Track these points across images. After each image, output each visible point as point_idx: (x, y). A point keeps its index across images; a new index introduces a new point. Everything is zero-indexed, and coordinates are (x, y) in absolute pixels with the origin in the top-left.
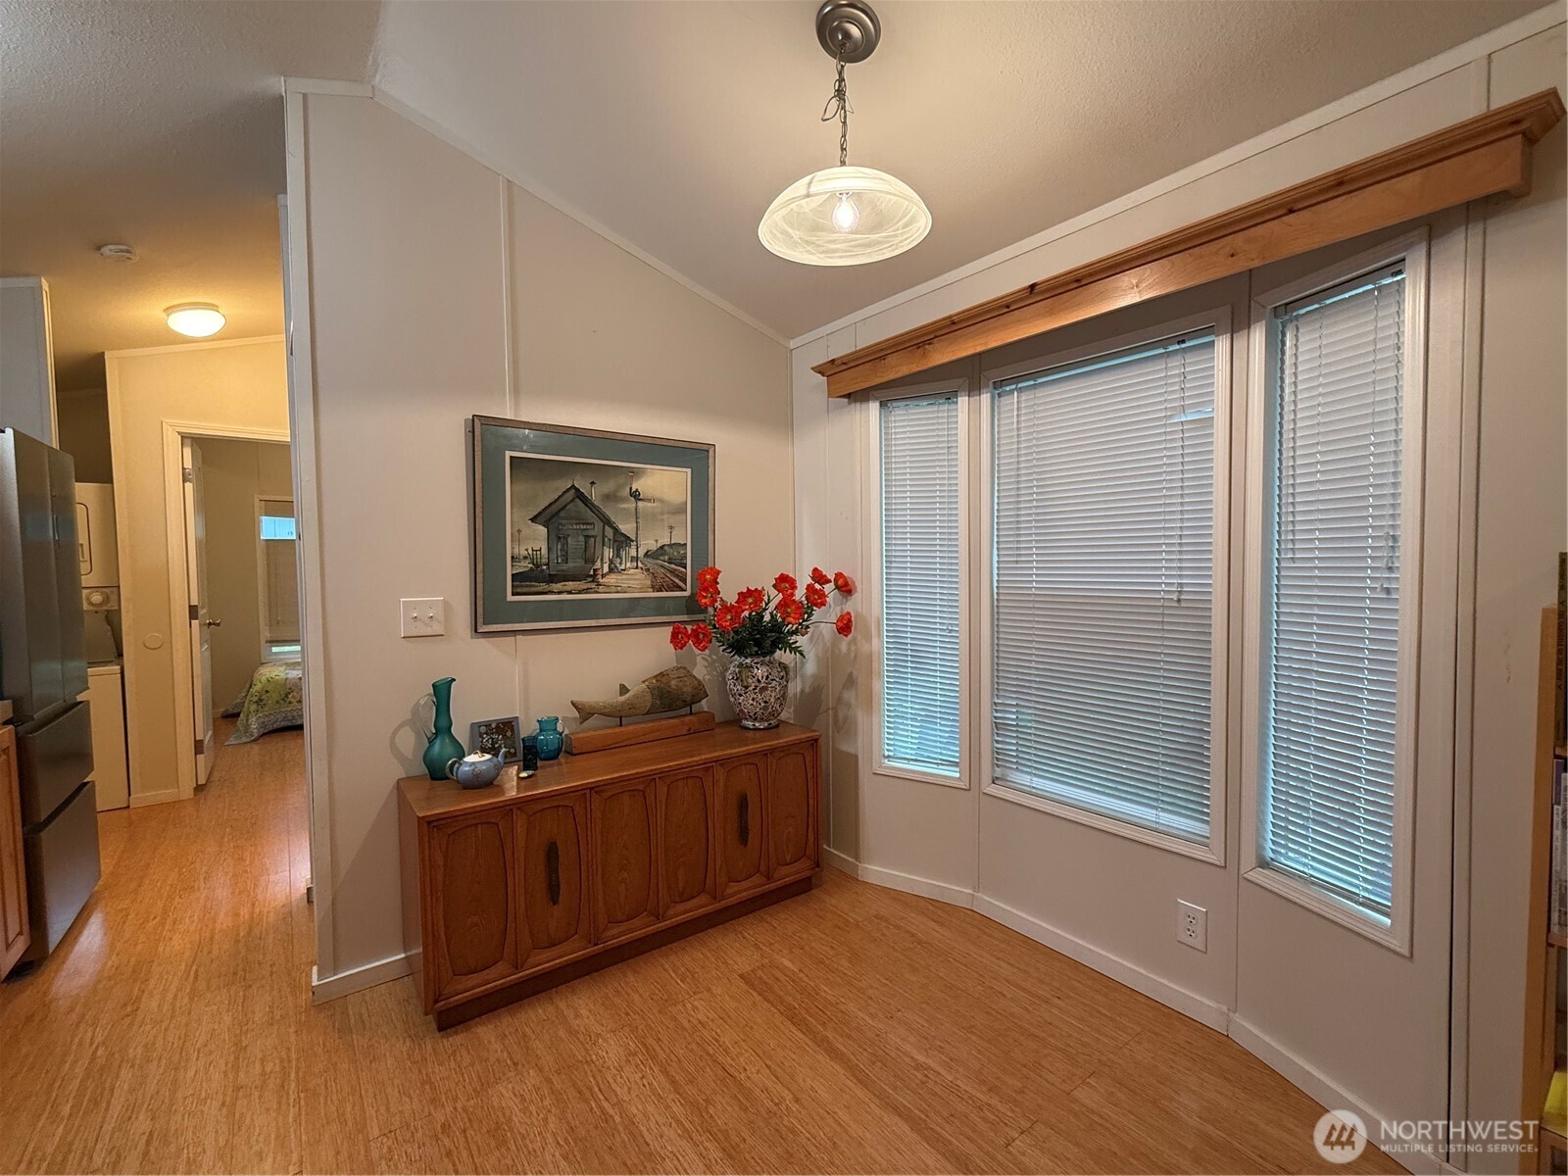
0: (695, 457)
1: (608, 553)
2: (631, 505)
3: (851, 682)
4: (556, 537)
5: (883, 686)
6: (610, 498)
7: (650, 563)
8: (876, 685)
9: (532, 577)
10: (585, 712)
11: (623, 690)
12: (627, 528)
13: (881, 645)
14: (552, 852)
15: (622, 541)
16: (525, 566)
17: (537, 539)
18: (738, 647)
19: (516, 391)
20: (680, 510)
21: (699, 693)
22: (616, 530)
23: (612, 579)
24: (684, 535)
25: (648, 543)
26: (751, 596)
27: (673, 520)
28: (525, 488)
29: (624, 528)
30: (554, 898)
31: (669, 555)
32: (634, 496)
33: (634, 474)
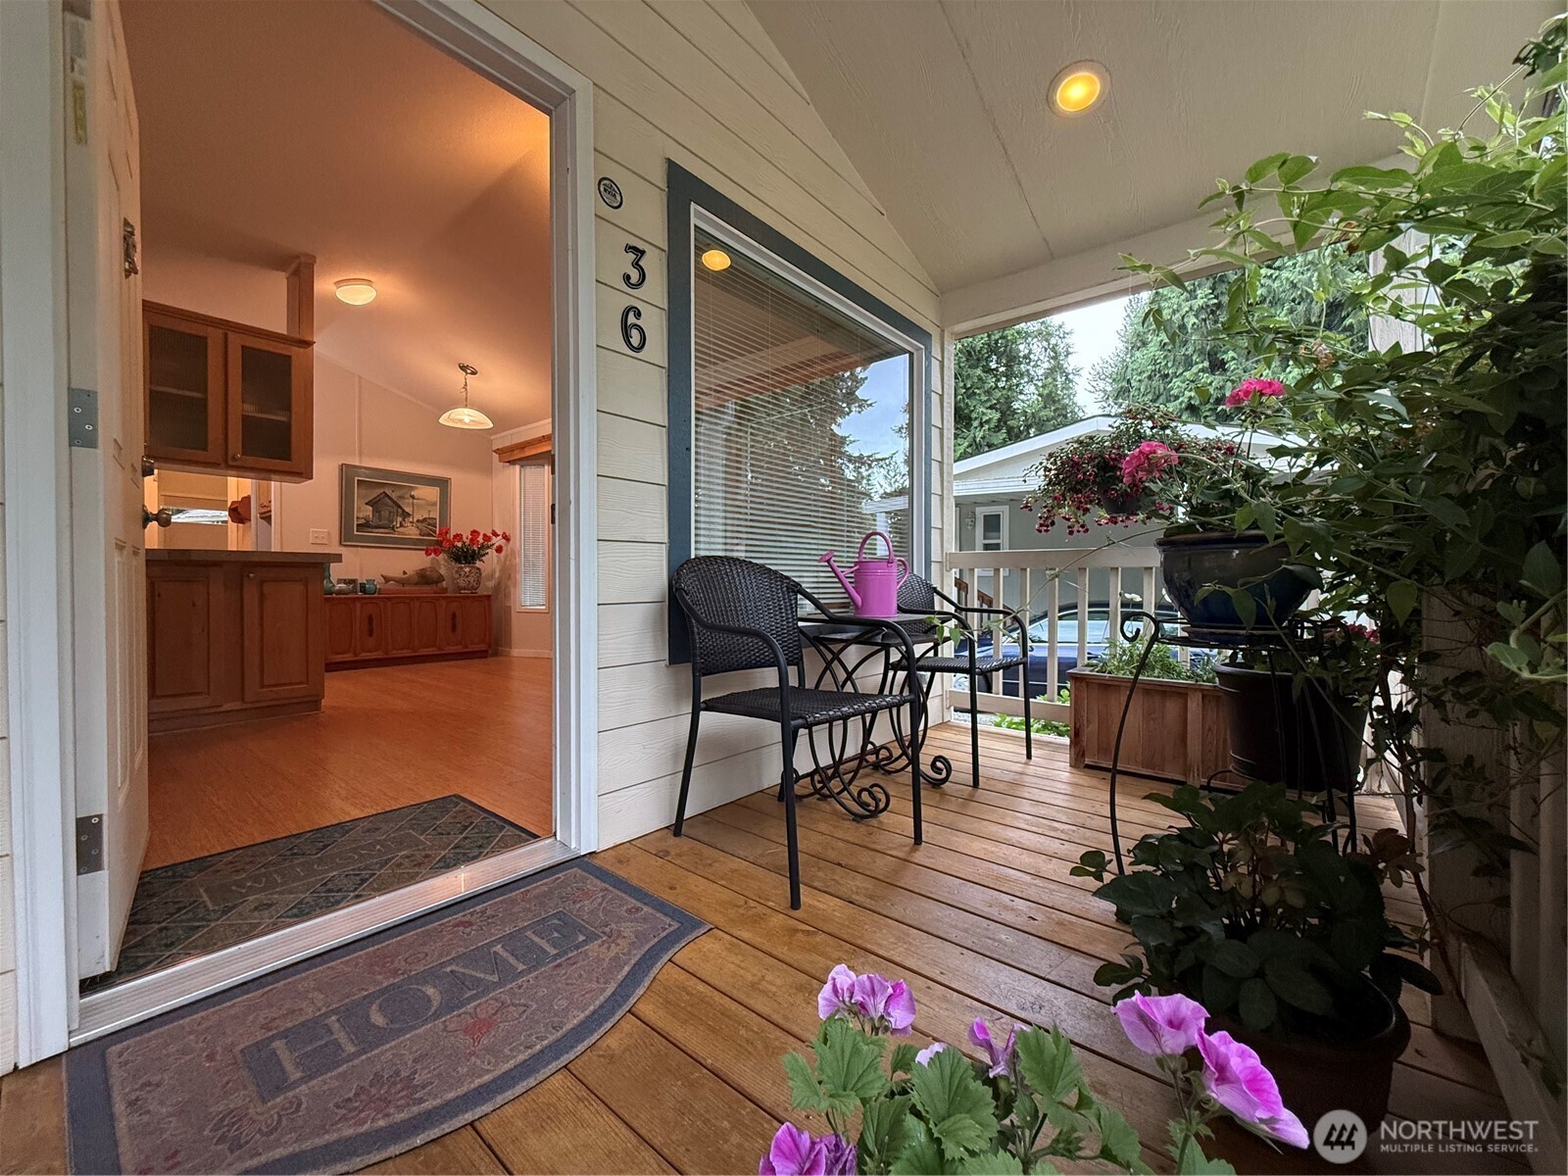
0: (443, 483)
1: (399, 519)
2: (411, 500)
3: (509, 577)
4: (376, 511)
5: (520, 577)
6: (400, 497)
7: (419, 524)
8: (518, 576)
9: (364, 526)
10: (387, 579)
11: (405, 573)
12: (408, 510)
13: (520, 560)
14: (370, 619)
15: (406, 515)
16: (362, 521)
17: (368, 511)
18: (458, 560)
19: (360, 454)
20: (435, 504)
21: (441, 578)
22: (403, 510)
23: (401, 529)
24: (435, 514)
25: (418, 516)
26: (458, 537)
27: (430, 508)
28: (363, 491)
29: (407, 510)
30: (371, 635)
31: (427, 522)
32: (413, 497)
33: (412, 488)
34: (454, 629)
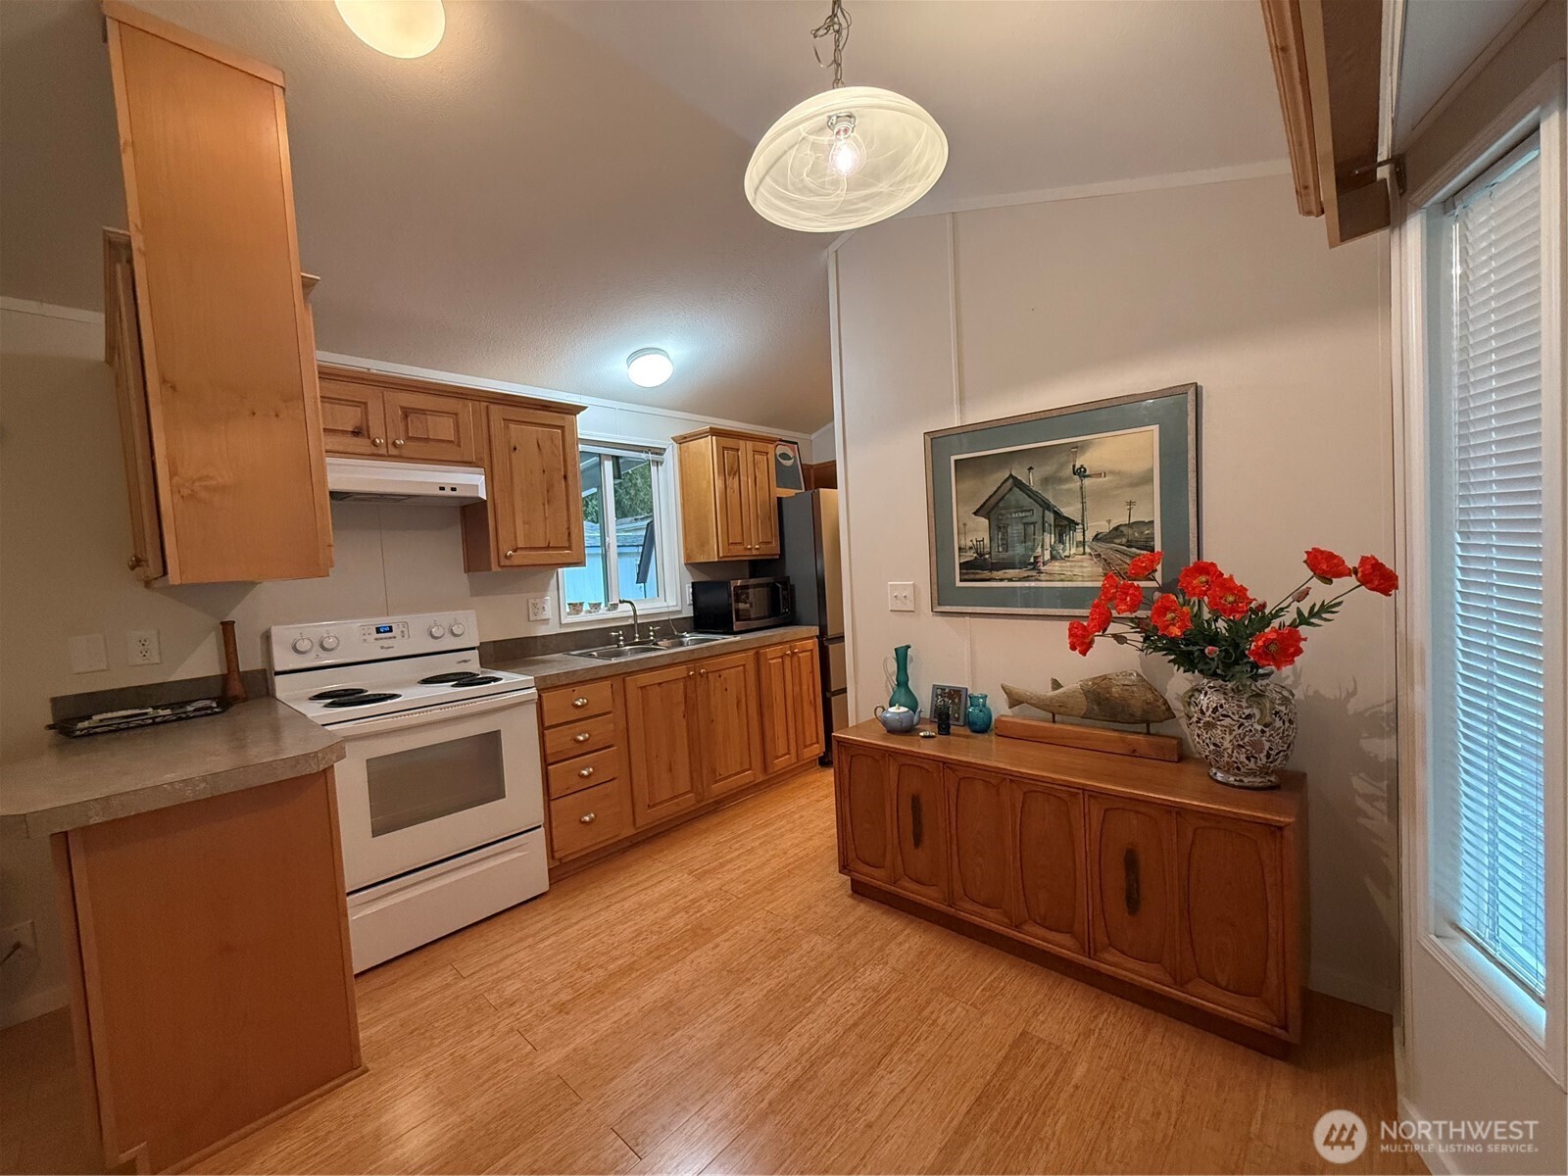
1: (1050, 539)
2: (1077, 483)
4: (998, 527)
6: (1051, 480)
7: (1101, 547)
9: (977, 566)
10: (1015, 700)
11: (1056, 685)
12: (1070, 511)
14: (914, 804)
15: (1064, 526)
16: (970, 556)
17: (979, 530)
20: (1147, 479)
22: (1057, 514)
23: (1056, 566)
24: (1150, 509)
25: (1099, 524)
27: (1129, 494)
28: (969, 485)
29: (1066, 511)
30: (918, 841)
31: (1128, 537)
32: (1081, 473)
33: (1078, 449)
34: (1133, 902)
